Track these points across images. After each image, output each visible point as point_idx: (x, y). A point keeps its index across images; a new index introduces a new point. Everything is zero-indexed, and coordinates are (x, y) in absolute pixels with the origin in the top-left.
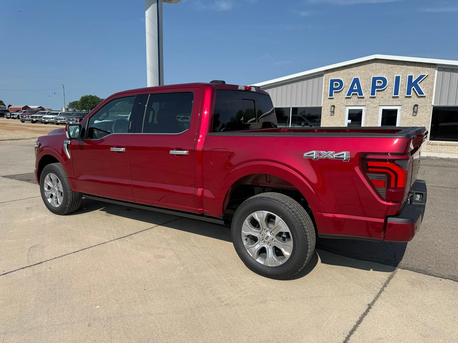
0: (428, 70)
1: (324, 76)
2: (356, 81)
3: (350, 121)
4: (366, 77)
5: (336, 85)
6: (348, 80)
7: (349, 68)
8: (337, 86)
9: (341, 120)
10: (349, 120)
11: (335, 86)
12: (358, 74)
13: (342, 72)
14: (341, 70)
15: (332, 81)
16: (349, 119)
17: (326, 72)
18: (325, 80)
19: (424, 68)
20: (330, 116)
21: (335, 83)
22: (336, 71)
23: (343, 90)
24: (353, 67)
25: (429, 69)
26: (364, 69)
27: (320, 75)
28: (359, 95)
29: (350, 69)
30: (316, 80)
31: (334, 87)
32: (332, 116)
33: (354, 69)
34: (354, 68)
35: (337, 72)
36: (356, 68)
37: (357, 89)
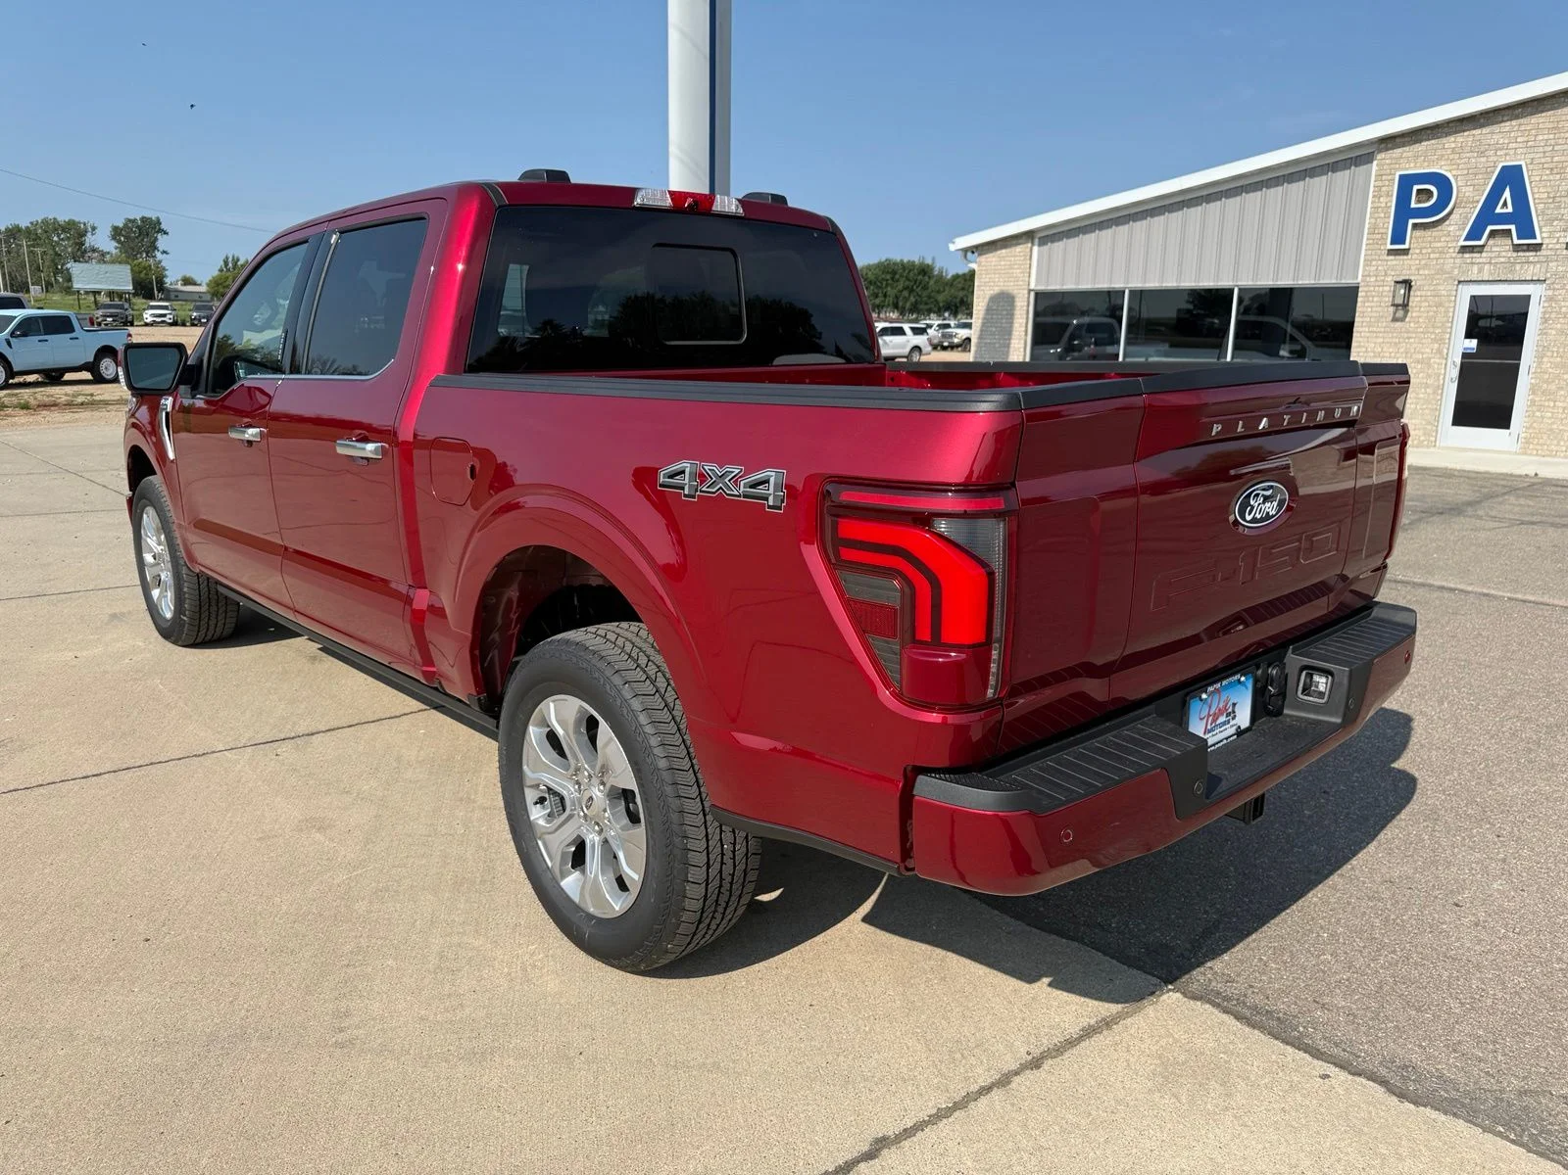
1: (1375, 163)
2: (1511, 177)
3: (1473, 343)
4: (1556, 159)
5: (1424, 197)
6: (1476, 174)
7: (1482, 126)
8: (1428, 200)
9: (1434, 341)
10: (1468, 340)
11: (1419, 201)
12: (1519, 151)
13: (1451, 142)
14: (1447, 135)
15: (1406, 182)
16: (1469, 335)
17: (1383, 146)
18: (1379, 176)
20: (1392, 325)
21: (1418, 190)
22: (1429, 140)
23: (1452, 217)
24: (1503, 121)
26: (1551, 126)
27: (1358, 156)
28: (1519, 238)
29: (1485, 130)
30: (1342, 177)
31: (1413, 205)
32: (1398, 324)
33: (1507, 129)
34: (1506, 126)
35: (1433, 141)
36: (1514, 123)
37: (1510, 209)
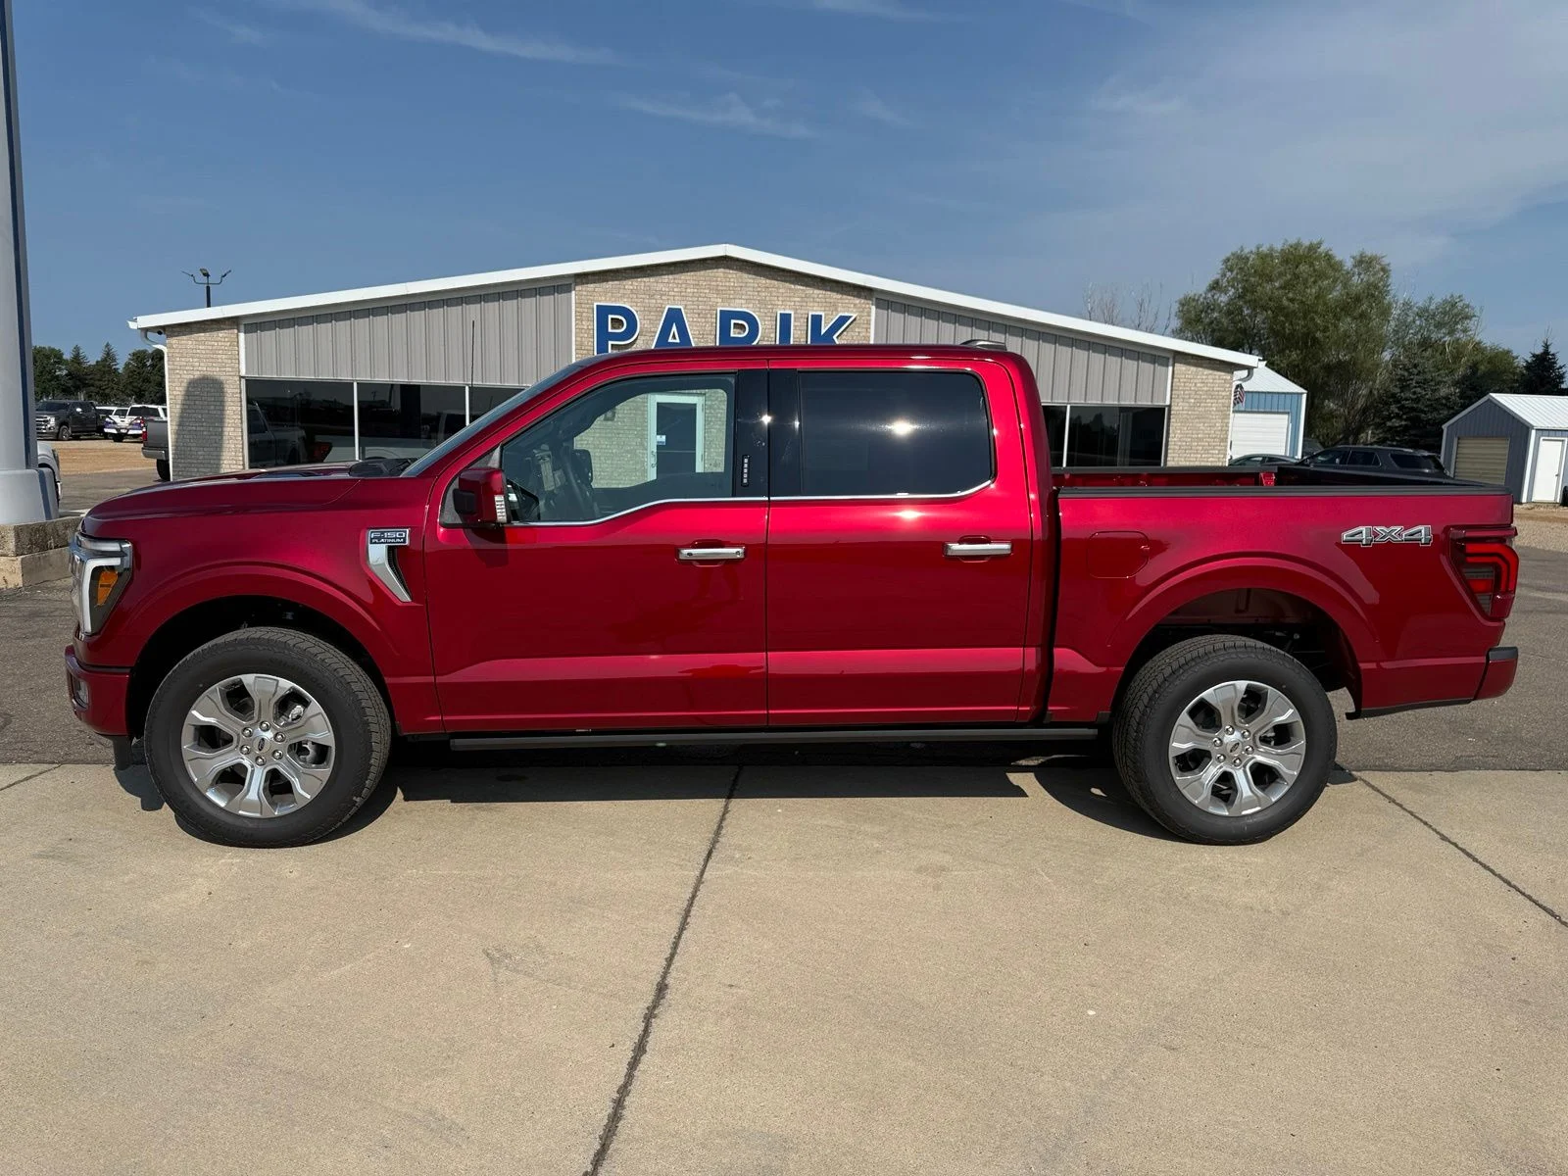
0: (855, 305)
1: (573, 292)
2: (674, 317)
3: (663, 438)
4: (700, 307)
5: (617, 325)
6: (650, 312)
7: (649, 276)
8: (619, 328)
9: (637, 436)
10: (659, 437)
11: (613, 328)
12: (677, 298)
13: (629, 285)
14: (626, 278)
15: (603, 311)
16: (659, 432)
17: (578, 280)
18: (579, 304)
19: (844, 297)
20: (604, 423)
21: (612, 319)
22: (613, 280)
23: (638, 341)
24: (663, 275)
25: (857, 301)
26: (694, 282)
27: (560, 286)
29: (652, 279)
30: (547, 301)
31: (610, 330)
32: (610, 423)
33: (666, 281)
34: (666, 278)
35: (616, 282)
36: (671, 277)
37: (678, 341)
